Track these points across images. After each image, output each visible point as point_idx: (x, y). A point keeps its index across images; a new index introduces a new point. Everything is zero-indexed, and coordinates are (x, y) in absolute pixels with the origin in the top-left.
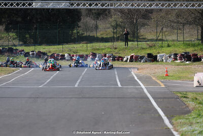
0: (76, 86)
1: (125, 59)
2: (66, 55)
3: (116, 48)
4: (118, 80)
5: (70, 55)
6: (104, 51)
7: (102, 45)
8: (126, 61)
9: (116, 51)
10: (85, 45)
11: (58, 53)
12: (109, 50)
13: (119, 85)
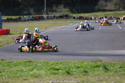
0: (100, 28)
1: (121, 19)
2: (93, 18)
3: (116, 14)
4: (119, 26)
5: (94, 17)
6: (110, 16)
7: (110, 13)
8: (121, 20)
9: (117, 15)
10: (102, 13)
11: (89, 16)
12: (113, 15)
13: (120, 28)
